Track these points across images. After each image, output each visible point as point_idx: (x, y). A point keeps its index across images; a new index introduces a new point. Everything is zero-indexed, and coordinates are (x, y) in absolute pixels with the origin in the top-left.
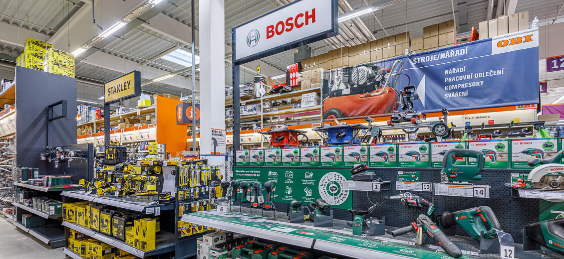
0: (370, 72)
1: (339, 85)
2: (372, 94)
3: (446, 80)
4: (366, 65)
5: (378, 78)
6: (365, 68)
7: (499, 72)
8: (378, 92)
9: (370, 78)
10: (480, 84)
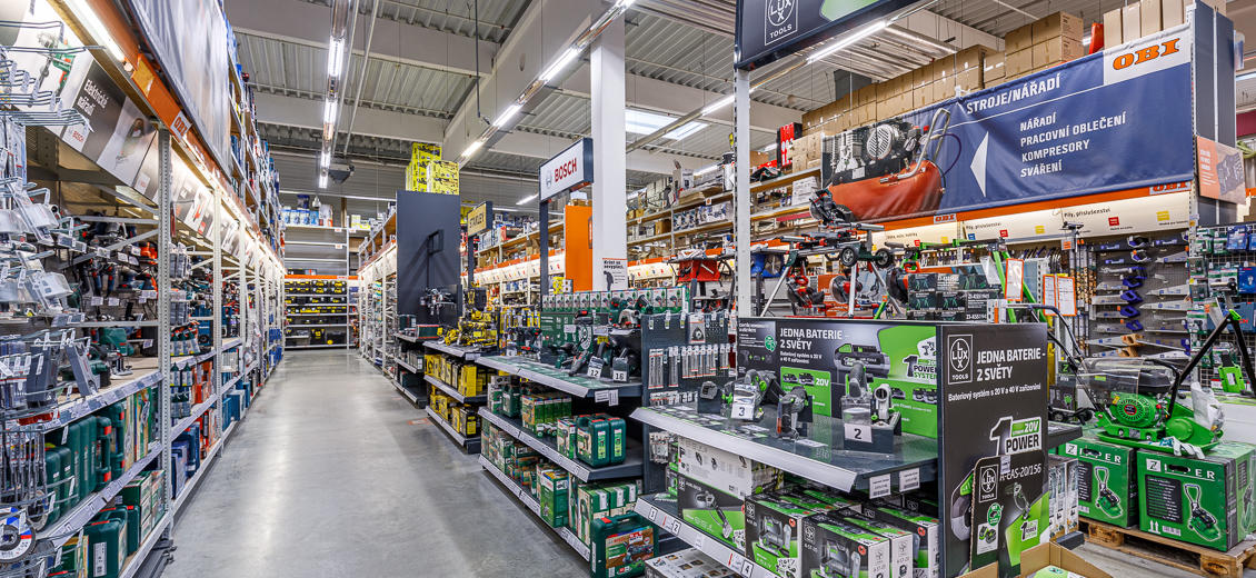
0: (897, 135)
1: (847, 163)
2: (900, 176)
3: (1023, 141)
4: (890, 122)
5: (909, 146)
6: (887, 127)
7: (1118, 120)
8: (909, 171)
9: (897, 145)
10: (1083, 146)
